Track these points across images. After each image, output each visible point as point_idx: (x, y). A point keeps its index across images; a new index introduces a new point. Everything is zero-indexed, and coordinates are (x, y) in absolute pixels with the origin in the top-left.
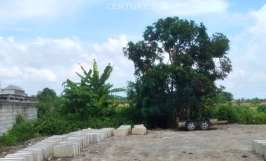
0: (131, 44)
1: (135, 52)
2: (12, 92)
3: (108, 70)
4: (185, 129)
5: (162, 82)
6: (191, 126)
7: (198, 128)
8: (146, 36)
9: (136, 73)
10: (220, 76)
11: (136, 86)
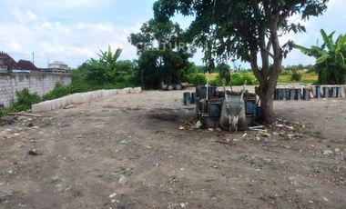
0: (133, 35)
1: (135, 40)
2: (58, 67)
3: (118, 52)
4: (167, 89)
5: (154, 60)
6: (170, 87)
7: (175, 89)
8: (142, 29)
9: (138, 54)
10: (191, 56)
11: (138, 62)
